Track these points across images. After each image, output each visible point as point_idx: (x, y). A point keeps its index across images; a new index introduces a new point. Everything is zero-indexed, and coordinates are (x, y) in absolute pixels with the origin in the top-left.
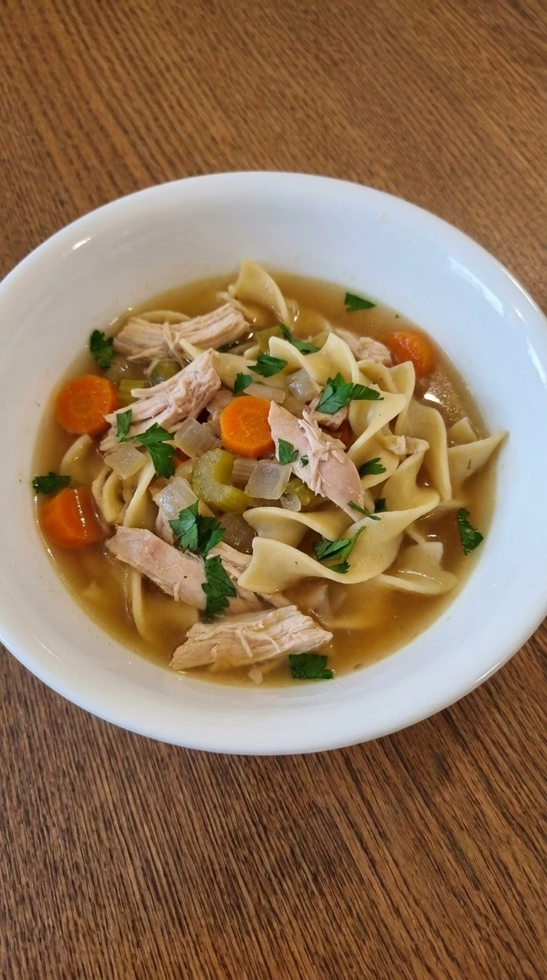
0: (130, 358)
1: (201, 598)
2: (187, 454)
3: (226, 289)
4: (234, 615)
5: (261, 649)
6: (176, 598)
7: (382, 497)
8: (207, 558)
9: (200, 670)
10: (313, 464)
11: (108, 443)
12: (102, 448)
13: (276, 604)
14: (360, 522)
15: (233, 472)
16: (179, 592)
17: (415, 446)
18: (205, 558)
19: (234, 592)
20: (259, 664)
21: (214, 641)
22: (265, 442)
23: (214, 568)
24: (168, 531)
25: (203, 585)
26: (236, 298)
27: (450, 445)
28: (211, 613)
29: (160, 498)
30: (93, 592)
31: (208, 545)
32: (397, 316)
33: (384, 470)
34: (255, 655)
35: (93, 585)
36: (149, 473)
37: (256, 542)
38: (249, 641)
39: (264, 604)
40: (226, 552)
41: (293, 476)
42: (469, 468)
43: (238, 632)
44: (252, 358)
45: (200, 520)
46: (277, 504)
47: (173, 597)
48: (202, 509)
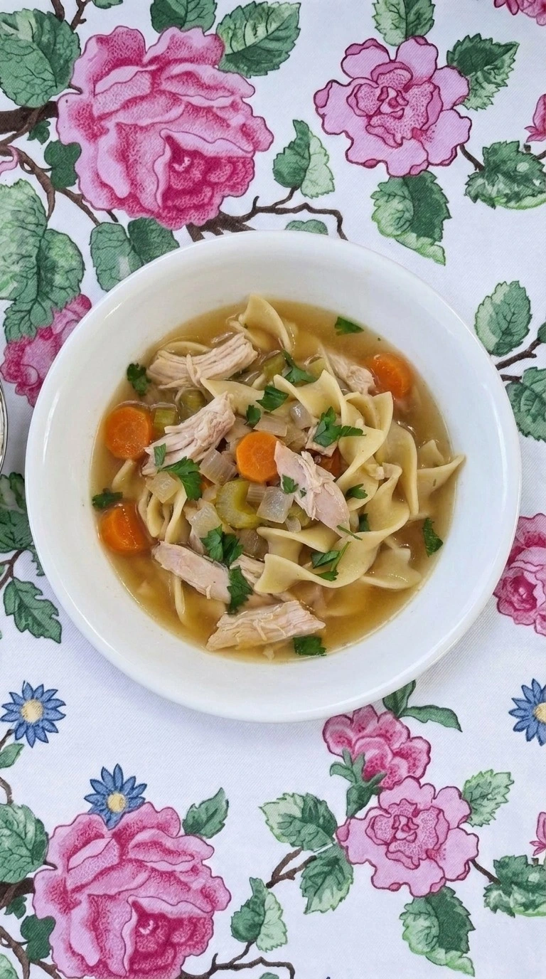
0: (162, 387)
1: (226, 596)
2: (210, 480)
3: (236, 319)
4: (253, 607)
5: (271, 635)
6: (208, 597)
7: (365, 513)
8: (231, 568)
9: (229, 649)
10: (310, 496)
11: (149, 469)
12: (144, 473)
13: (283, 599)
14: (346, 538)
15: (248, 496)
16: (210, 592)
17: (391, 472)
18: (229, 568)
19: (251, 591)
20: (271, 645)
21: (238, 630)
22: (272, 474)
23: (236, 576)
24: (199, 545)
25: (228, 587)
26: (246, 326)
27: (419, 467)
28: (234, 607)
29: (193, 517)
30: (145, 589)
31: (231, 559)
32: (379, 339)
33: (367, 495)
34: (268, 639)
35: (144, 585)
36: (182, 498)
37: (267, 557)
38: (263, 629)
39: (274, 600)
40: (245, 564)
41: (295, 503)
42: (434, 485)
43: (255, 624)
44: (259, 389)
45: (224, 537)
46: (283, 527)
47: (206, 596)
48: (225, 529)
